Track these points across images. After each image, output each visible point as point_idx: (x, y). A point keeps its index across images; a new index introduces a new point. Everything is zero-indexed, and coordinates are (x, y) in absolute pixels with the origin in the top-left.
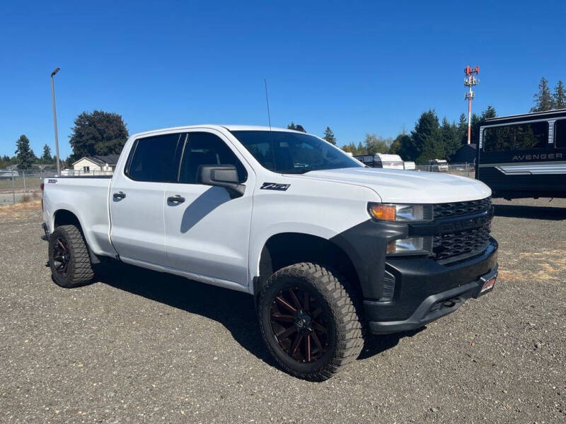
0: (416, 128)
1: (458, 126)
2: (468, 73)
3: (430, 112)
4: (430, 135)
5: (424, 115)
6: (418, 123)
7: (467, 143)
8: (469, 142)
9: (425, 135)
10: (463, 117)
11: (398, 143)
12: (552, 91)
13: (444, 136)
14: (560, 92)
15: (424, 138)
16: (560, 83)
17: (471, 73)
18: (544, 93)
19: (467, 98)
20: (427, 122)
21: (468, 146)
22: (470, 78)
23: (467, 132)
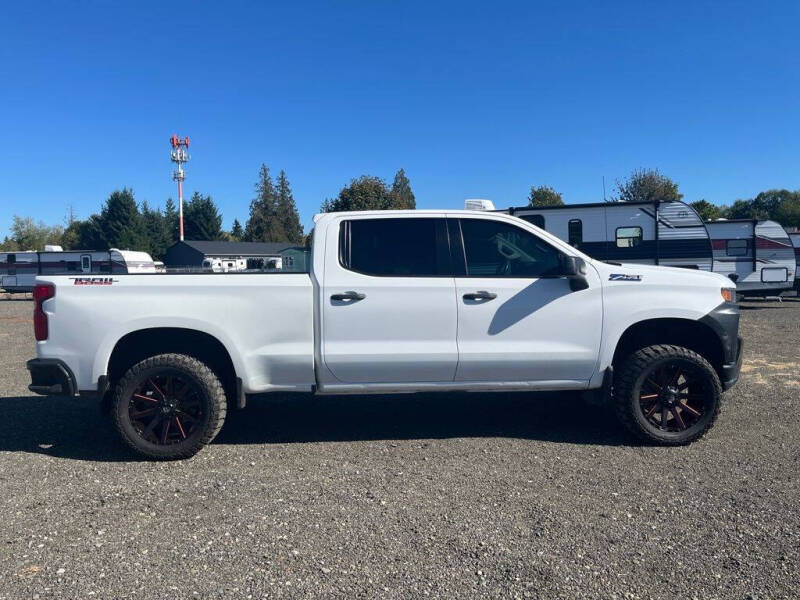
0: (103, 213)
1: (164, 215)
2: (175, 144)
3: (125, 192)
4: (128, 224)
5: (116, 194)
6: (106, 206)
7: (179, 238)
8: (182, 238)
9: (119, 224)
10: (170, 203)
11: (73, 234)
12: (275, 183)
13: (149, 227)
14: (283, 184)
15: (118, 228)
16: (283, 173)
17: (179, 145)
18: (266, 183)
19: (176, 177)
20: (120, 206)
21: (182, 243)
22: (179, 151)
23: (179, 224)
